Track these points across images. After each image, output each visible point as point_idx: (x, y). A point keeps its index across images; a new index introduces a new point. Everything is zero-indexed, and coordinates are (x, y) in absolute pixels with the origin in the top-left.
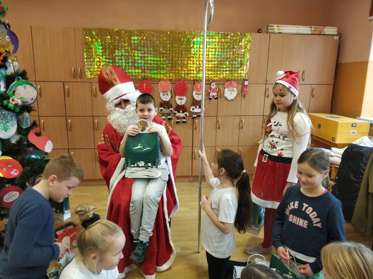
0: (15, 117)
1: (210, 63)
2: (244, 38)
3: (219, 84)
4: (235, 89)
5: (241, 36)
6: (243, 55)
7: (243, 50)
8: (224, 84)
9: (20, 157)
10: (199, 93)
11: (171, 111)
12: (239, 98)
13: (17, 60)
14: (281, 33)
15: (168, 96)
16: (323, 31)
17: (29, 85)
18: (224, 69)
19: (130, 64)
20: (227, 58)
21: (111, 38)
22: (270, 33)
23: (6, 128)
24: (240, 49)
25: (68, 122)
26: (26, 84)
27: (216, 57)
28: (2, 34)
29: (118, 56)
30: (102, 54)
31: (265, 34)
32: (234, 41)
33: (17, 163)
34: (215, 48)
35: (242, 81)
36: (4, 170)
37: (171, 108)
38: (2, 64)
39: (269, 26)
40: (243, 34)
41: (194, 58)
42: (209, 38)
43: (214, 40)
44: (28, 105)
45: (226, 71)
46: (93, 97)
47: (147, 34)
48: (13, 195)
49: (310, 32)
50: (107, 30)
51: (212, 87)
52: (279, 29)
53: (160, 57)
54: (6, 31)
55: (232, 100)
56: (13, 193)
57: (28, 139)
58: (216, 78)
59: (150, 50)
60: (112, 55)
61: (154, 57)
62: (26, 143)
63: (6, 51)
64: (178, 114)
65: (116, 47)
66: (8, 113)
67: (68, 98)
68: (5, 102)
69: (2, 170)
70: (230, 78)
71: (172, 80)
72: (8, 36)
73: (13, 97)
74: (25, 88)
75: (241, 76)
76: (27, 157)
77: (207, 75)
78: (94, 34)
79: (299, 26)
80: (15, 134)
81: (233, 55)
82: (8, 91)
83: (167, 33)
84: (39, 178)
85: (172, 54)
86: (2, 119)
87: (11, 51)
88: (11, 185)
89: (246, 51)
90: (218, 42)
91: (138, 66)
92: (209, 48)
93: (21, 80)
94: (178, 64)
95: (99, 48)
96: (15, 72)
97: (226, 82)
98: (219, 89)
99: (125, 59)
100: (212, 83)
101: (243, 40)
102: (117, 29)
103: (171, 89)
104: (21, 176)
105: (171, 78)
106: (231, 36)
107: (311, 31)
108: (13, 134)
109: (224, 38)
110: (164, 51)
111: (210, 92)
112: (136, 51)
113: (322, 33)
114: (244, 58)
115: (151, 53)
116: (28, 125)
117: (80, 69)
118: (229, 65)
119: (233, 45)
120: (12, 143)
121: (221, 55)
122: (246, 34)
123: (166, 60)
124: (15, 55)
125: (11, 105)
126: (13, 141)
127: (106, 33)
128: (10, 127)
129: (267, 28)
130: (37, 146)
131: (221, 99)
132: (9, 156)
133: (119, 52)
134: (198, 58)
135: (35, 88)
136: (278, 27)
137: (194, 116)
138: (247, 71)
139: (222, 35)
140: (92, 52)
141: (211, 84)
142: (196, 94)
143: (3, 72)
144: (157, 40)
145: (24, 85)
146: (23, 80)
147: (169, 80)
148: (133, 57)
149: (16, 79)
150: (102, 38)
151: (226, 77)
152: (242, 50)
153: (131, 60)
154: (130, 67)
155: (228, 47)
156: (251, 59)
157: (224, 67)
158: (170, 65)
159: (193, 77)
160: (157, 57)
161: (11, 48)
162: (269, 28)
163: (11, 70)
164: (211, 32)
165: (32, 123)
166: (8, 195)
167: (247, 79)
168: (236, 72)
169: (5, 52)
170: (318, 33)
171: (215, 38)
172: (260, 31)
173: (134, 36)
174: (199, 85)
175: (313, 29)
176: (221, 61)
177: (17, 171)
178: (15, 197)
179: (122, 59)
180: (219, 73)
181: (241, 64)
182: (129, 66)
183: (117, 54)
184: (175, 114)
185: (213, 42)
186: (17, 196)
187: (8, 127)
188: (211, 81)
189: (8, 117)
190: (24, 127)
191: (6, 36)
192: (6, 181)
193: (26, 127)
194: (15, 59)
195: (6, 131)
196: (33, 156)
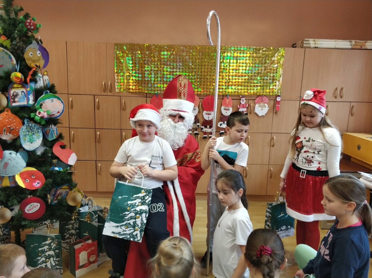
0: (41, 130)
1: (240, 78)
2: (277, 52)
3: (249, 100)
4: (266, 105)
5: (274, 51)
6: (275, 70)
7: (276, 66)
8: (255, 100)
9: (44, 169)
10: (228, 108)
11: (198, 126)
12: (271, 114)
13: (47, 74)
14: (317, 48)
15: (196, 111)
16: (365, 46)
17: (56, 98)
18: (255, 85)
19: (159, 79)
20: (258, 73)
21: (141, 54)
22: (306, 47)
23: (32, 140)
24: (272, 64)
25: (97, 134)
26: (54, 97)
27: (247, 72)
28: (34, 50)
29: (148, 70)
30: (132, 69)
31: (300, 49)
32: (266, 56)
33: (41, 175)
34: (246, 63)
35: (275, 96)
36: (27, 181)
37: (198, 123)
38: (32, 78)
39: (304, 40)
40: (276, 49)
41: (224, 73)
42: (240, 53)
43: (245, 55)
44: (54, 118)
45: (257, 86)
46: (122, 111)
47: (177, 49)
48: (34, 207)
49: (350, 47)
50: (138, 45)
51: (242, 102)
52: (315, 43)
53: (189, 72)
54: (38, 47)
55: (263, 116)
56: (34, 205)
57: (52, 151)
58: (246, 94)
59: (180, 65)
60: (142, 70)
61: (183, 72)
62: (50, 155)
63: (37, 66)
64: (205, 130)
65: (146, 62)
66: (34, 125)
67: (98, 110)
68: (32, 115)
69: (25, 182)
70: (262, 93)
71: (200, 95)
72: (40, 51)
73: (40, 110)
74: (52, 101)
75: (273, 92)
76: (50, 170)
77: (236, 91)
78: (125, 49)
79: (337, 40)
80: (39, 146)
81: (265, 70)
82: (36, 104)
83: (196, 48)
84: (61, 190)
85: (202, 69)
86: (29, 131)
87: (42, 66)
88: (33, 196)
89: (279, 66)
90: (249, 57)
91: (167, 81)
92: (240, 63)
93: (49, 93)
94: (207, 79)
95: (129, 63)
96: (44, 85)
97: (258, 97)
98: (249, 105)
99: (154, 74)
100: (242, 99)
101: (276, 55)
102: (147, 44)
103: (199, 104)
104: (43, 188)
105: (199, 93)
106: (263, 51)
107: (351, 45)
108: (38, 146)
109: (256, 53)
110: (193, 66)
111: (239, 107)
112: (165, 66)
113: (363, 48)
114: (277, 73)
115: (180, 68)
116: (53, 138)
117: (111, 83)
118: (260, 80)
119: (265, 60)
120: (37, 154)
121: (252, 70)
122: (280, 49)
123: (195, 75)
124: (45, 69)
125: (37, 118)
126: (39, 153)
127: (137, 48)
128: (36, 139)
129: (302, 43)
130: (60, 158)
131: (251, 115)
132: (34, 168)
133: (149, 66)
134: (228, 73)
135: (62, 101)
136: (314, 41)
137: (221, 132)
138: (279, 87)
139: (253, 50)
140: (123, 66)
141: (240, 99)
142: (225, 109)
143: (33, 86)
144: (187, 55)
145: (52, 98)
146: (50, 94)
147: (197, 95)
148: (162, 72)
149: (44, 93)
150: (132, 53)
151: (257, 92)
152: (274, 65)
153: (160, 75)
154: (159, 81)
155: (260, 61)
156: (284, 75)
157: (255, 82)
158: (198, 80)
159: (222, 92)
160: (186, 72)
161: (42, 63)
162: (305, 42)
163: (40, 84)
164: (242, 47)
165: (58, 135)
166: (29, 205)
167: (279, 95)
168: (268, 88)
169: (35, 66)
170: (359, 47)
171: (247, 53)
172: (294, 46)
173: (164, 51)
174: (228, 100)
175: (353, 43)
176: (252, 76)
177: (40, 182)
178: (36, 208)
179: (151, 74)
180: (250, 88)
181: (273, 80)
182: (157, 81)
183: (146, 69)
184: (202, 129)
185: (243, 57)
186: (38, 208)
187: (33, 139)
188: (241, 96)
189: (34, 129)
190: (50, 140)
191: (37, 52)
192: (28, 192)
193: (52, 139)
194: (45, 73)
195: (32, 143)
196: (57, 169)
